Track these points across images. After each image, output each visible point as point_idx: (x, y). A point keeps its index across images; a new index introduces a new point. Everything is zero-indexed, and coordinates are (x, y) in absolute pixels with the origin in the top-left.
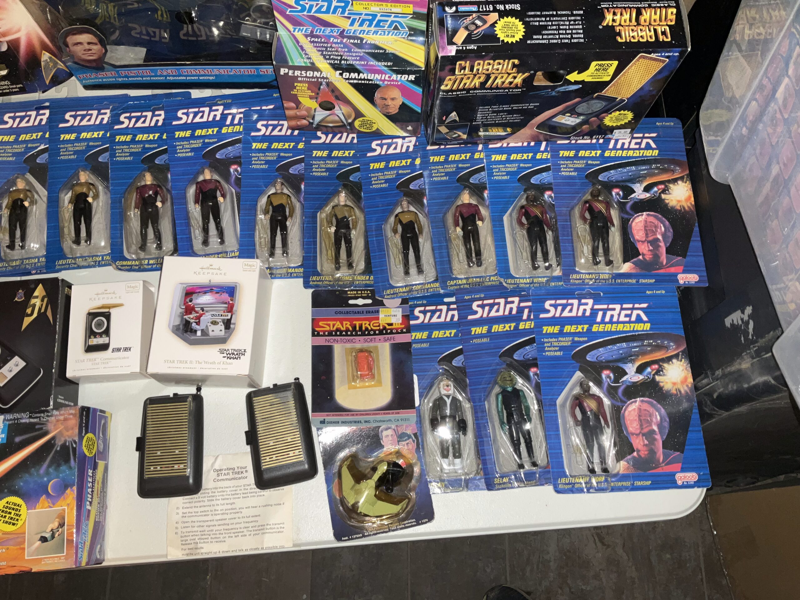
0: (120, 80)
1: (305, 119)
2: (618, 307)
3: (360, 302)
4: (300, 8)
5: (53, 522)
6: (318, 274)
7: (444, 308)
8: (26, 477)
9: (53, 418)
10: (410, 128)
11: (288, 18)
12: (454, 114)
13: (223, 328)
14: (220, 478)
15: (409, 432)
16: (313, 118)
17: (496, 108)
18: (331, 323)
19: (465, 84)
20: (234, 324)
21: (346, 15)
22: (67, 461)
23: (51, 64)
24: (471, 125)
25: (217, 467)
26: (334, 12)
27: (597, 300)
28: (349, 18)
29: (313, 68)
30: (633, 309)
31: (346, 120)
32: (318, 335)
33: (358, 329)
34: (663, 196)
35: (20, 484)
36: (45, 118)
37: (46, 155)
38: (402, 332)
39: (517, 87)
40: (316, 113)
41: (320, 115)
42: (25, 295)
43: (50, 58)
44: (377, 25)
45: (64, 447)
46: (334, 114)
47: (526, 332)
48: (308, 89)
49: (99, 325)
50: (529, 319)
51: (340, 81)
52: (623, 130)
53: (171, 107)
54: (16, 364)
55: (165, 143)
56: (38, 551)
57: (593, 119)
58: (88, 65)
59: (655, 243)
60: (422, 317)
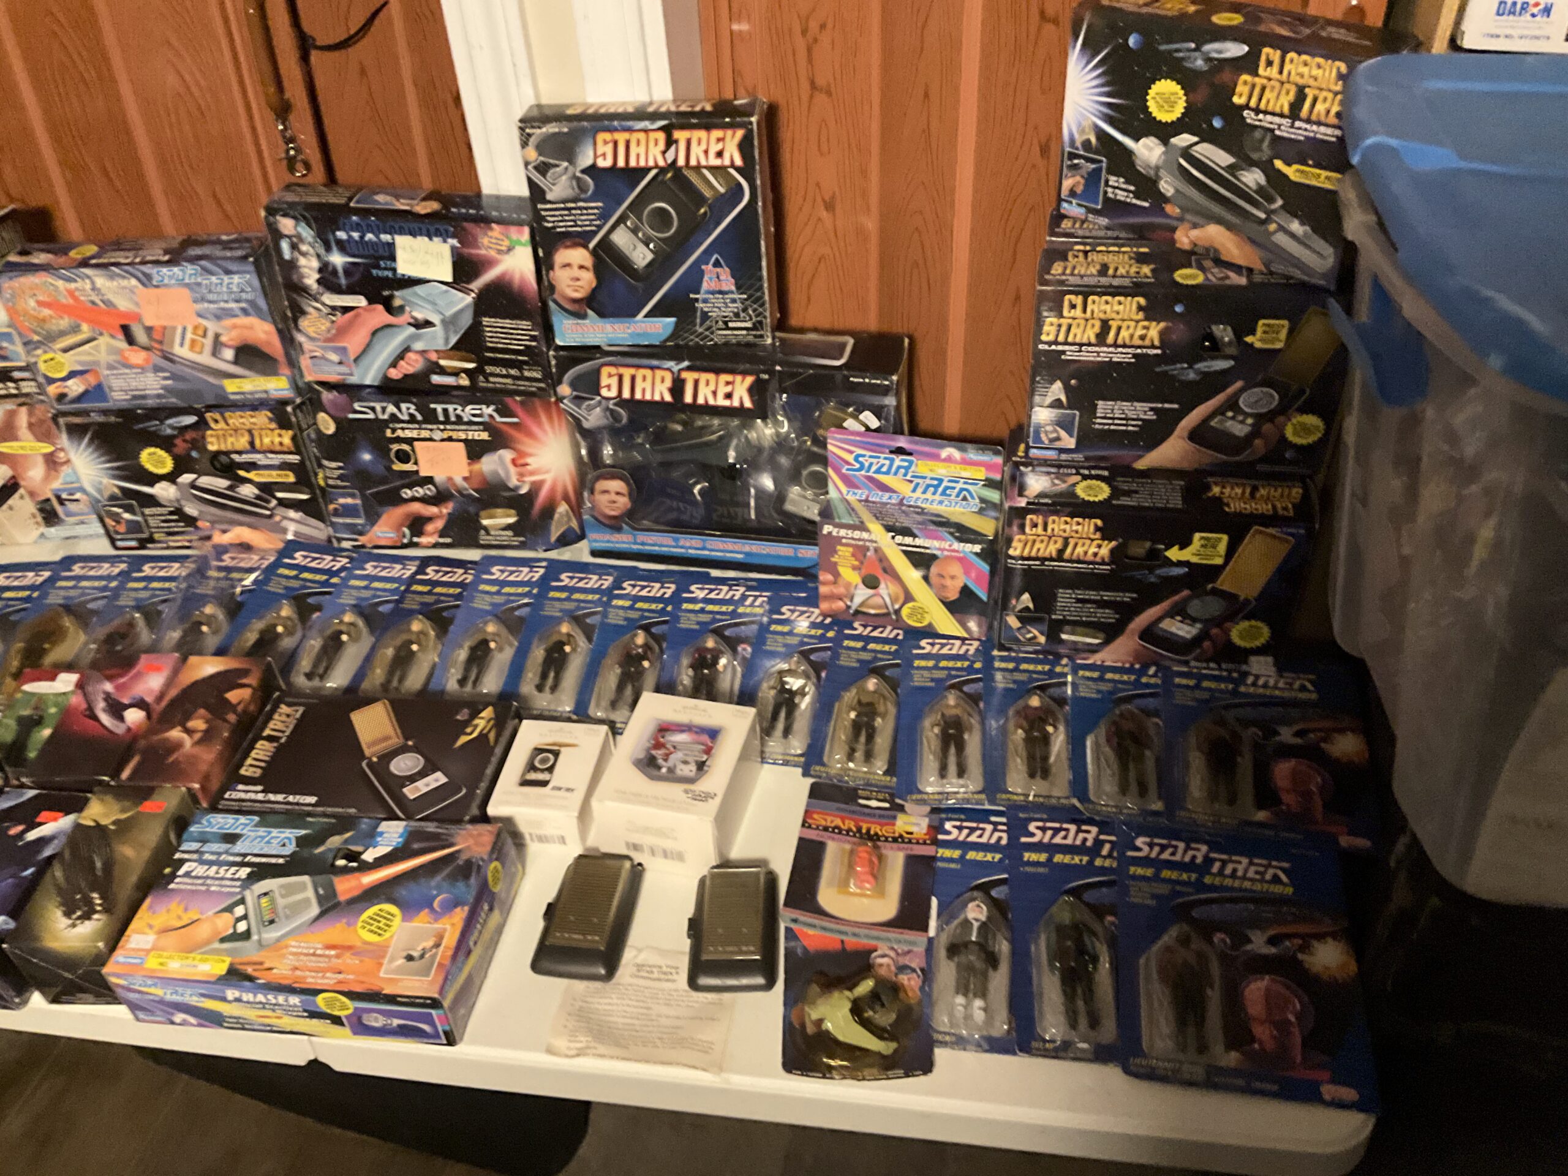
0: (634, 547)
1: (841, 599)
2: (1245, 861)
3: (874, 803)
4: (858, 466)
5: (428, 940)
6: (823, 765)
7: (989, 828)
8: (412, 885)
11: (844, 478)
12: (1026, 596)
14: (641, 974)
15: (913, 965)
16: (852, 600)
17: (1081, 594)
18: (829, 819)
19: (1039, 550)
21: (909, 477)
22: (467, 877)
23: (564, 519)
24: (1051, 620)
26: (895, 474)
27: (1214, 846)
28: (911, 482)
29: (863, 527)
30: (1267, 867)
31: (892, 605)
32: (810, 827)
33: (864, 831)
34: (1323, 745)
35: (402, 892)
36: (537, 576)
37: (527, 610)
38: (925, 843)
39: (1103, 563)
40: (857, 592)
41: (862, 594)
42: (470, 714)
43: (567, 511)
44: (944, 493)
45: (469, 863)
46: (878, 595)
47: (1103, 870)
48: (853, 555)
49: (544, 761)
50: (1110, 856)
51: (891, 547)
52: (1262, 659)
53: (684, 582)
54: (437, 779)
55: (668, 614)
56: (399, 970)
57: (1215, 631)
58: (606, 522)
59: (1307, 795)
60: (955, 832)
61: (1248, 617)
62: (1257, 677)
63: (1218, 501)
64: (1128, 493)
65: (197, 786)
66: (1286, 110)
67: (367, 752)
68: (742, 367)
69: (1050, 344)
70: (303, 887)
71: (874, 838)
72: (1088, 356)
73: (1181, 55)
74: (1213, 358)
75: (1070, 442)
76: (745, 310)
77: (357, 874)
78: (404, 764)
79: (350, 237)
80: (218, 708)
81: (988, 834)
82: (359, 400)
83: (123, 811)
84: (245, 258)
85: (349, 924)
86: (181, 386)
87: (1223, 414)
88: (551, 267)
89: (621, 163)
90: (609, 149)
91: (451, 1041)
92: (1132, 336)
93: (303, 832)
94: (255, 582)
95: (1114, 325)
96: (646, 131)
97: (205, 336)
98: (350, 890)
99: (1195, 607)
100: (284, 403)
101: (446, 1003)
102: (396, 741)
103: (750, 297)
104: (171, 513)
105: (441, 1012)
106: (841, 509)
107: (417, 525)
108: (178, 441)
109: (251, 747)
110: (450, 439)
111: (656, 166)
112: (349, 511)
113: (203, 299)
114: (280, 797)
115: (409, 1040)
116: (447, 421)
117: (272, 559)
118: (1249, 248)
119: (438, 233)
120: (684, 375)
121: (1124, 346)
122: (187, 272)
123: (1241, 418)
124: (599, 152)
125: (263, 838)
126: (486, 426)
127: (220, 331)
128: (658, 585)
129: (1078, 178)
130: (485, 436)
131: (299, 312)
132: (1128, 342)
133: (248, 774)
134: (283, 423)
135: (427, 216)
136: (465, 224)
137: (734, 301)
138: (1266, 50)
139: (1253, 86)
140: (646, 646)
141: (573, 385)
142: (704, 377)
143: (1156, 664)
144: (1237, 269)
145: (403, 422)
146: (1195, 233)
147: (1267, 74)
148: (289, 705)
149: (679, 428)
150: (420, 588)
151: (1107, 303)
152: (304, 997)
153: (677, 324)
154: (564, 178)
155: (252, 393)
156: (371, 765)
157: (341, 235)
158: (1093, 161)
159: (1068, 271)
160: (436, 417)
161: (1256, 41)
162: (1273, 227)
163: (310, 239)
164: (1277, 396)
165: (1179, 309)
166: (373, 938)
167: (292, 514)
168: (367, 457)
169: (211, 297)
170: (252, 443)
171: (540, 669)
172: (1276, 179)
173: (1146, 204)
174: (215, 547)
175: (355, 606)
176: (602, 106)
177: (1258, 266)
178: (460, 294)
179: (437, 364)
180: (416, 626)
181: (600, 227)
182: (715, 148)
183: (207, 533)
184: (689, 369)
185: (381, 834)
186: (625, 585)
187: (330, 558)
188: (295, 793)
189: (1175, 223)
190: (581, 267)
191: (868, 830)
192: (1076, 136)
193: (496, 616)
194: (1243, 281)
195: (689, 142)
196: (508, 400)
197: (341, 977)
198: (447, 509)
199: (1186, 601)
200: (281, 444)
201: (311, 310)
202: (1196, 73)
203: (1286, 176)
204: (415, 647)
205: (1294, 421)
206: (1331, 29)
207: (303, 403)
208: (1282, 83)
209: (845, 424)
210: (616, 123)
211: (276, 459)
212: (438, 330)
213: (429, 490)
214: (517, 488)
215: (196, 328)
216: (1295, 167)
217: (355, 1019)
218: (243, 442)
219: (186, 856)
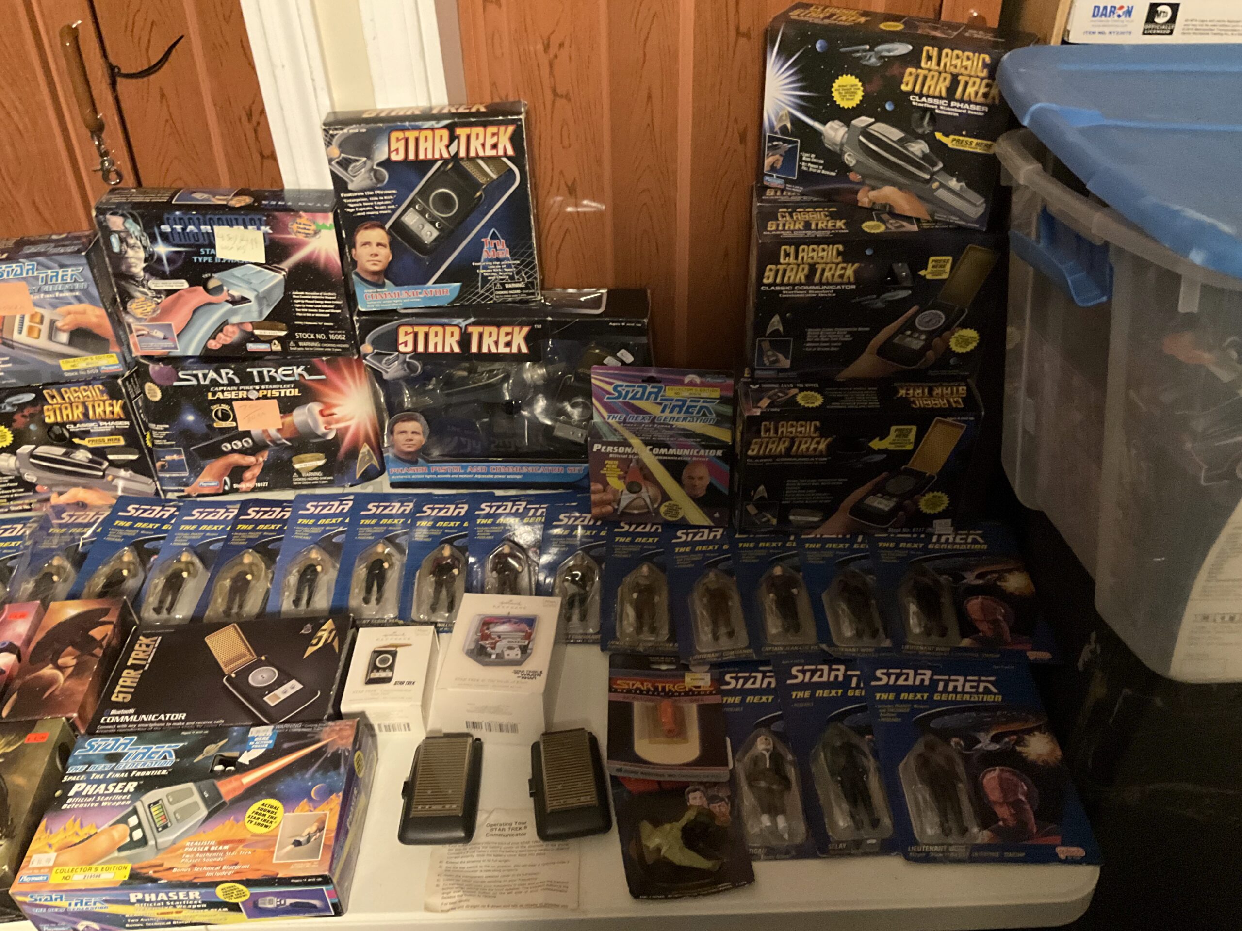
0: (428, 477)
1: (610, 504)
2: (961, 679)
3: (664, 667)
4: (616, 394)
5: (311, 825)
6: (617, 639)
7: (760, 675)
8: (289, 780)
9: (327, 729)
10: (717, 515)
11: (606, 406)
12: (762, 488)
13: (519, 652)
14: (494, 832)
15: (720, 795)
16: (618, 504)
17: (803, 482)
18: (631, 683)
19: (771, 449)
20: (532, 649)
21: (658, 401)
22: (337, 767)
23: (367, 458)
24: (781, 505)
25: (492, 820)
26: (647, 399)
27: (936, 671)
28: (660, 404)
29: (626, 444)
30: (979, 681)
31: (652, 503)
32: (616, 691)
33: (660, 689)
35: (281, 787)
36: (347, 508)
37: (344, 536)
38: (711, 694)
39: (821, 456)
40: (623, 497)
41: (626, 498)
42: (313, 628)
43: (369, 451)
44: (687, 412)
45: (336, 754)
46: (640, 497)
47: (855, 699)
48: (618, 467)
49: (384, 661)
50: (858, 686)
51: (649, 458)
52: (943, 521)
53: (475, 502)
54: (293, 687)
55: (466, 529)
56: (289, 855)
57: (907, 502)
58: (403, 457)
59: (995, 622)
60: (733, 682)
61: (932, 490)
62: (940, 536)
63: (906, 400)
64: (837, 399)
65: (75, 715)
66: (944, 94)
67: (226, 670)
68: (520, 319)
69: (770, 285)
70: (190, 793)
71: (669, 694)
72: (799, 293)
73: (858, 55)
74: (895, 289)
75: (786, 363)
76: (518, 273)
77: (237, 776)
78: (260, 677)
79: (172, 229)
80: (85, 644)
81: (759, 681)
82: (183, 370)
83: (8, 744)
84: (79, 251)
85: (238, 821)
86: (19, 367)
87: (903, 333)
88: (353, 245)
89: (411, 156)
90: (402, 144)
91: (338, 911)
92: (833, 276)
93: (181, 745)
94: (94, 533)
95: (820, 267)
96: (433, 129)
97: (41, 322)
98: (234, 790)
99: (891, 486)
100: (116, 377)
101: (335, 880)
102: (250, 657)
103: (522, 262)
104: (11, 481)
105: (331, 887)
106: (605, 429)
107: (237, 473)
108: (18, 417)
109: (118, 676)
110: (265, 397)
111: (442, 158)
112: (174, 466)
113: (39, 291)
114: (152, 717)
115: (301, 916)
116: (262, 381)
117: (107, 513)
118: (917, 203)
119: (252, 222)
120: (470, 329)
121: (828, 284)
122: (25, 267)
123: (917, 335)
124: (392, 149)
125: (144, 754)
126: (297, 384)
127: (55, 318)
128: (452, 507)
129: (777, 156)
130: (296, 392)
131: (126, 297)
132: (830, 281)
133: (120, 699)
134: (114, 393)
135: (241, 208)
136: (276, 214)
137: (509, 266)
138: (926, 48)
139: (917, 76)
140: (452, 556)
141: (374, 343)
142: (487, 330)
143: (864, 534)
144: (908, 219)
145: (223, 385)
146: (873, 194)
147: (928, 66)
148: (147, 636)
149: (465, 374)
150: (244, 527)
151: (813, 250)
152: (203, 891)
153: (462, 288)
154: (363, 170)
155: (86, 370)
156: (229, 679)
157: (166, 228)
158: (790, 142)
159: (780, 228)
160: (253, 379)
161: (918, 43)
162: (935, 185)
163: (137, 234)
164: (943, 316)
165: (869, 252)
166: (263, 830)
167: (122, 473)
168: (190, 418)
169: (46, 288)
170: (86, 414)
171: (364, 585)
172: (938, 148)
173: (833, 174)
174: (53, 507)
175: (190, 546)
176: (393, 110)
177: (924, 215)
178: (273, 273)
179: (252, 334)
180: (247, 559)
181: (394, 211)
182: (490, 141)
183: (44, 496)
184: (474, 324)
185: (253, 738)
186: (425, 509)
187: (158, 508)
188: (165, 713)
189: (856, 187)
190: (379, 244)
191: (664, 688)
192: (775, 123)
193: (316, 543)
194: (915, 228)
195: (468, 137)
196: (315, 360)
197: (237, 867)
198: (264, 457)
199: (886, 479)
200: (113, 413)
201: (138, 294)
202: (872, 68)
203: (946, 145)
204: (249, 577)
205: (956, 335)
206: (970, 31)
207: (131, 376)
208: (940, 73)
209: (605, 362)
210: (407, 123)
211: (108, 427)
212: (253, 305)
213: (247, 443)
214: (325, 435)
215: (33, 316)
216: (952, 137)
217: (251, 904)
218: (78, 413)
219: (74, 778)
